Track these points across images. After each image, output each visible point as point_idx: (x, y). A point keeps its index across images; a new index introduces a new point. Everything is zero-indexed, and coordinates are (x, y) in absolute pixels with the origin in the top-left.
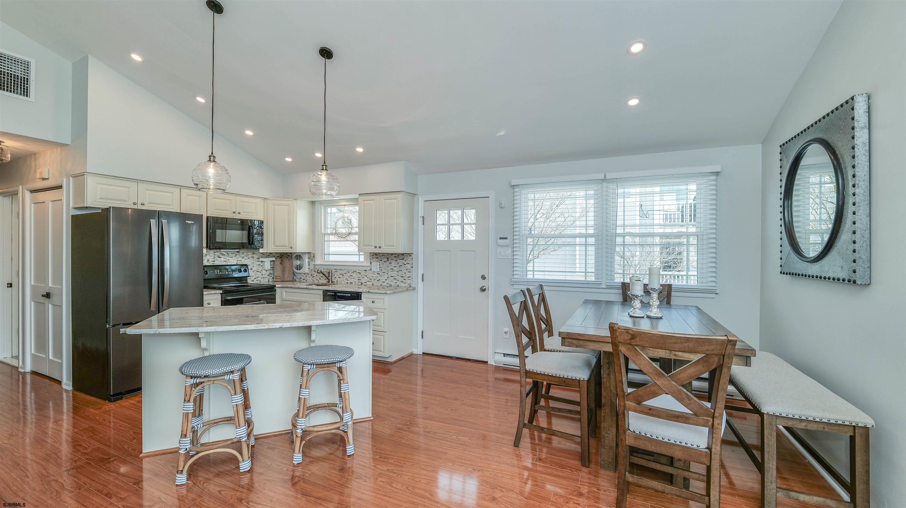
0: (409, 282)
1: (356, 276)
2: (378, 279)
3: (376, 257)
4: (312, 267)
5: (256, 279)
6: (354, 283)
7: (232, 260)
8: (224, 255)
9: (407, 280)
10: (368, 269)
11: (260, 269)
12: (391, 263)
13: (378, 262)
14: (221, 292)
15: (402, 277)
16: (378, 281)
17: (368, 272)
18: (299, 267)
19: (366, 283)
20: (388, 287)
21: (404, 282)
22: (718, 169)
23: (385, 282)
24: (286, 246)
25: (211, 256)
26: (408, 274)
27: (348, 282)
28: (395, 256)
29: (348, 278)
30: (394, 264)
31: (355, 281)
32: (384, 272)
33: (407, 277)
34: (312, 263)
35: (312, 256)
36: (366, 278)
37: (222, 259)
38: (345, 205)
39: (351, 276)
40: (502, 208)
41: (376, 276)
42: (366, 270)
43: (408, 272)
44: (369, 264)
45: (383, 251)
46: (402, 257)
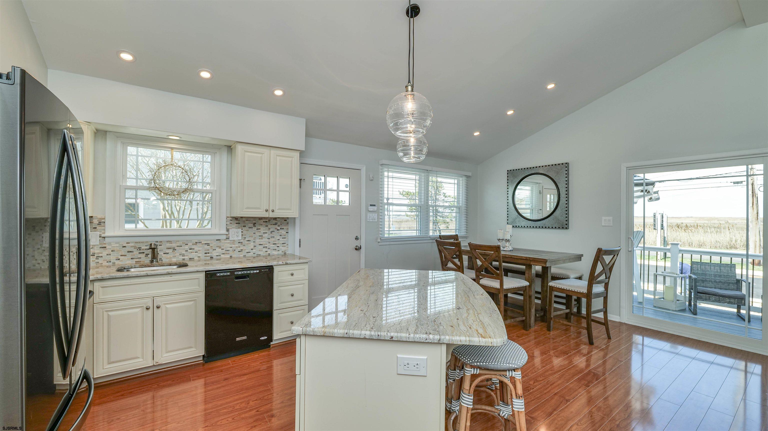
0: (284, 249)
2: (239, 249)
3: (237, 222)
4: (95, 241)
9: (280, 248)
10: (225, 237)
12: (260, 229)
13: (239, 228)
15: (275, 244)
16: (239, 251)
17: (222, 241)
19: (218, 257)
20: (254, 258)
21: (277, 250)
23: (250, 252)
26: (282, 241)
28: (265, 220)
30: (264, 230)
31: (199, 255)
32: (248, 241)
33: (281, 244)
34: (95, 234)
35: (96, 222)
36: (218, 250)
38: (172, 149)
39: (190, 249)
40: (371, 180)
41: (237, 246)
42: (219, 240)
43: (283, 238)
44: (224, 232)
45: (272, 215)
46: (274, 222)
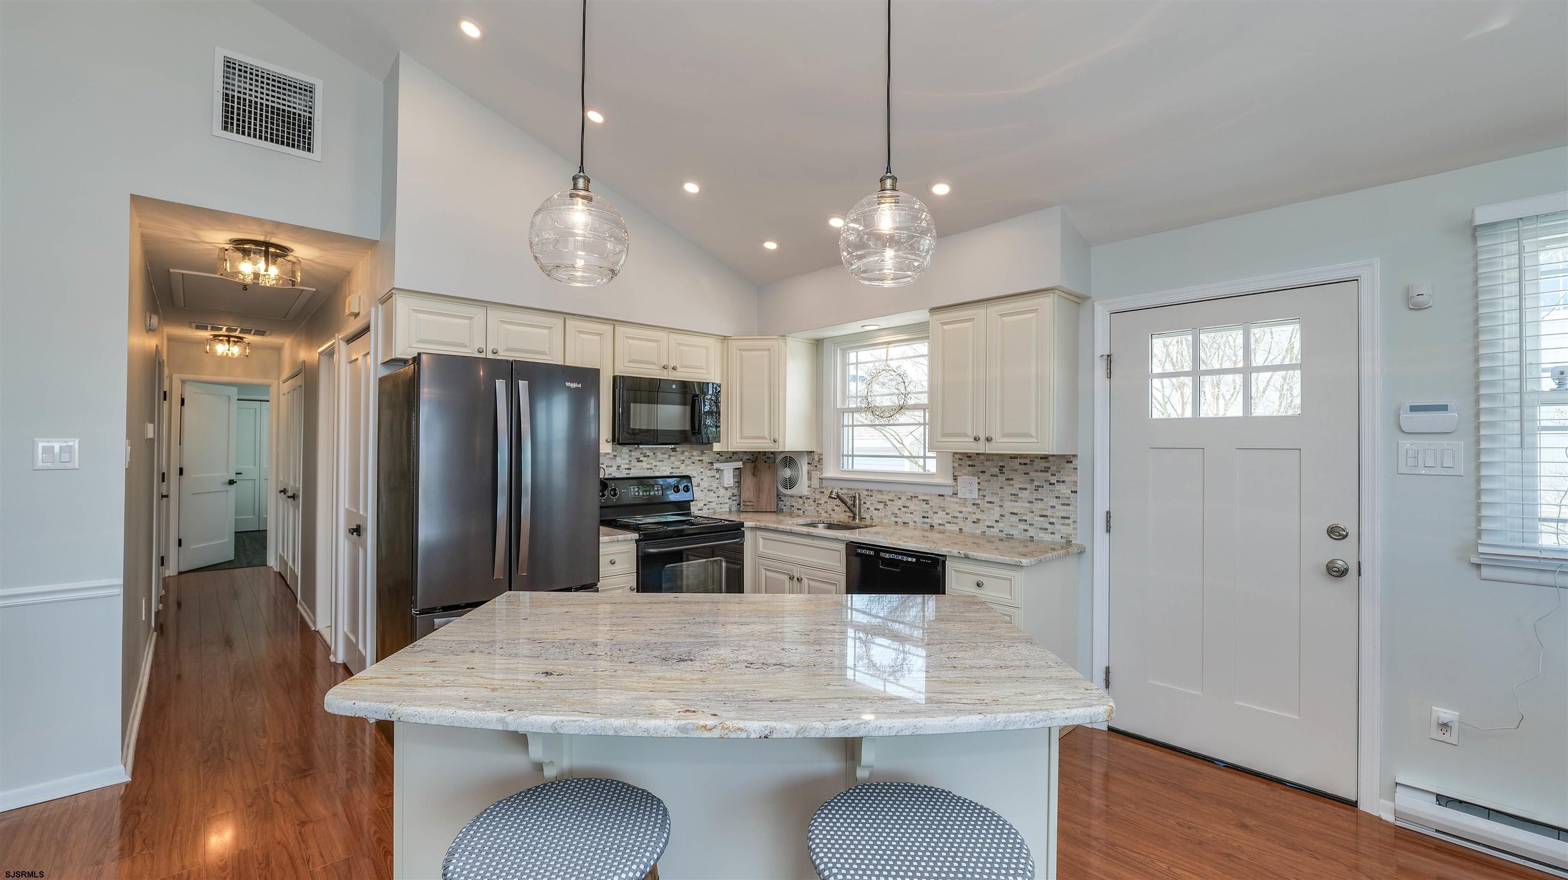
0: (1065, 530)
1: (917, 508)
2: (974, 518)
4: (815, 483)
5: (707, 507)
6: (911, 523)
7: (661, 466)
8: (648, 456)
9: (1058, 526)
10: (949, 491)
11: (715, 485)
12: (1012, 479)
13: (973, 475)
15: (1044, 516)
16: (974, 522)
17: (948, 499)
18: (790, 483)
19: (942, 527)
20: (1001, 540)
21: (1049, 531)
23: (993, 527)
24: (764, 438)
25: (624, 459)
26: (1061, 511)
27: (899, 520)
28: (1022, 461)
29: (897, 511)
30: (1021, 483)
31: (916, 519)
32: (990, 502)
33: (1058, 517)
34: (816, 475)
35: (817, 459)
36: (941, 514)
37: (644, 465)
38: (889, 343)
39: (904, 507)
40: (1418, 308)
41: (970, 510)
42: (943, 496)
43: (1063, 504)
44: (950, 481)
45: (990, 449)
46: (1043, 464)
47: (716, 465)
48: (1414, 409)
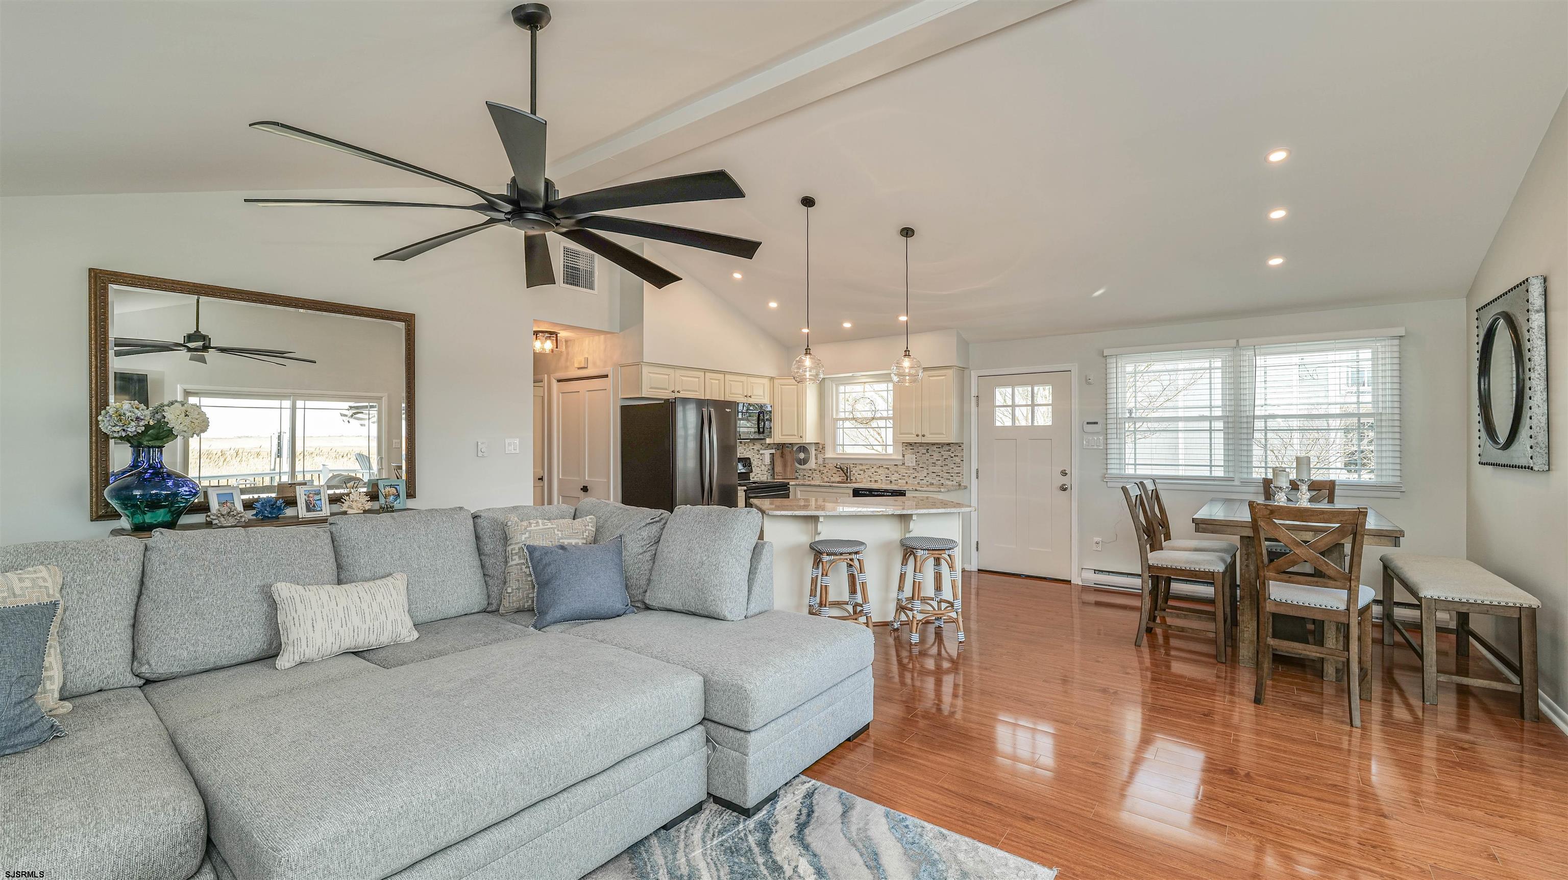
0: (958, 479)
1: (883, 472)
2: (914, 475)
3: (912, 448)
4: (820, 461)
5: (756, 476)
6: (879, 481)
9: (955, 477)
10: (900, 463)
11: (760, 464)
12: (933, 455)
13: (913, 454)
14: (745, 488)
15: (948, 473)
16: (913, 478)
17: (899, 467)
18: (804, 462)
19: (896, 482)
20: (928, 486)
21: (951, 480)
22: (1401, 331)
23: (923, 480)
24: (795, 435)
26: (956, 470)
27: (872, 479)
28: (938, 446)
29: (871, 475)
30: (937, 457)
31: (882, 478)
32: (922, 467)
33: (955, 473)
34: (820, 456)
35: (821, 447)
36: (896, 475)
38: (865, 383)
39: (875, 472)
40: (1090, 384)
41: (912, 472)
42: (897, 465)
43: (957, 467)
44: (901, 457)
45: (924, 440)
46: (948, 448)
47: (761, 452)
48: (1088, 423)
